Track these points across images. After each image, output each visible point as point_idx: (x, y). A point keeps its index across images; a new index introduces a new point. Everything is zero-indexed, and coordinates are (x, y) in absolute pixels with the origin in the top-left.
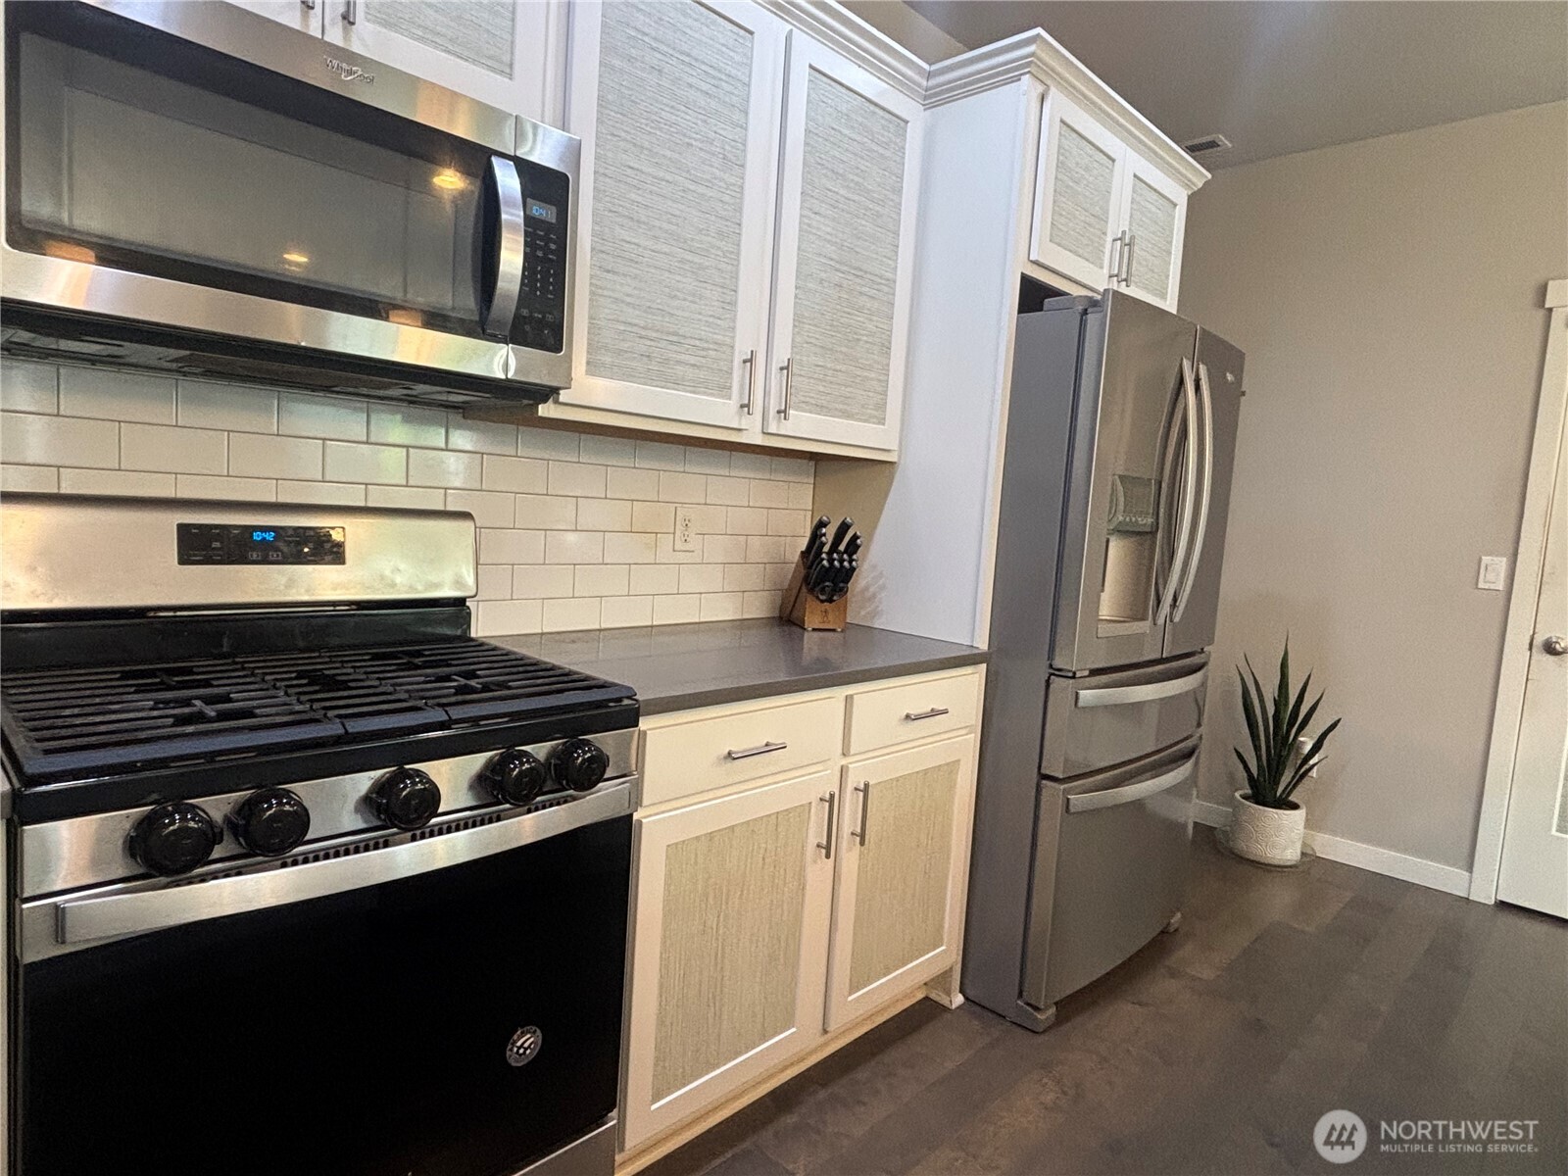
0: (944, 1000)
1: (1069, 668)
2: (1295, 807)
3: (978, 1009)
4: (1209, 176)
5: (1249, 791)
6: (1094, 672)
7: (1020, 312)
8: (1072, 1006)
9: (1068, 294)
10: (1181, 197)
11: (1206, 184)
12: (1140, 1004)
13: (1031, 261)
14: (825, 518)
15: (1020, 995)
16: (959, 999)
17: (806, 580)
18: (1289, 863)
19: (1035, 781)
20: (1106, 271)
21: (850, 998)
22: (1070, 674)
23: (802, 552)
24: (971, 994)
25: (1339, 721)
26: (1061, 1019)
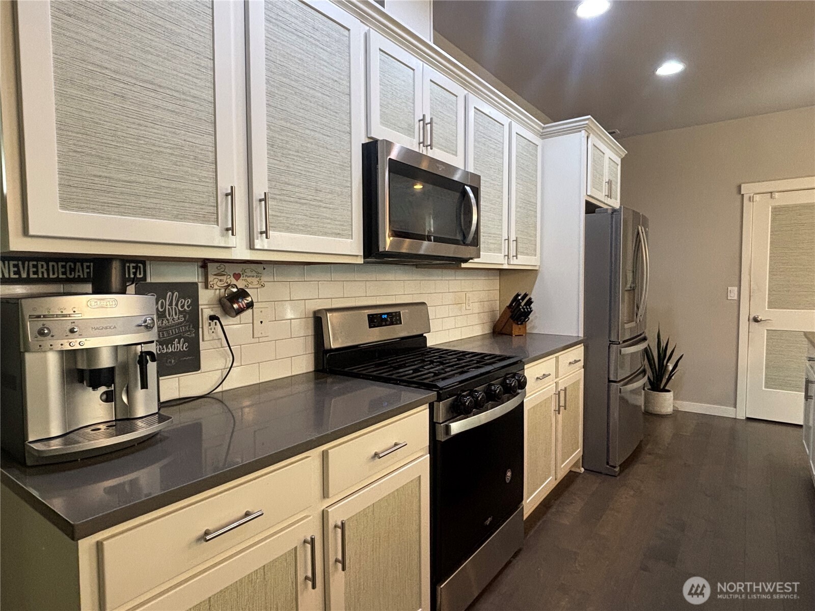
0: (577, 470)
1: (617, 340)
2: (669, 391)
3: (589, 472)
4: (627, 152)
5: (650, 387)
6: (624, 342)
7: (586, 213)
8: (626, 465)
9: (602, 207)
10: (619, 161)
11: (626, 155)
12: (644, 463)
13: (588, 195)
14: (527, 293)
15: (608, 463)
16: (583, 470)
17: (512, 317)
18: (669, 413)
19: (607, 384)
20: (604, 194)
21: (562, 466)
22: (618, 343)
23: (507, 306)
24: (586, 468)
25: (683, 355)
26: (621, 471)
